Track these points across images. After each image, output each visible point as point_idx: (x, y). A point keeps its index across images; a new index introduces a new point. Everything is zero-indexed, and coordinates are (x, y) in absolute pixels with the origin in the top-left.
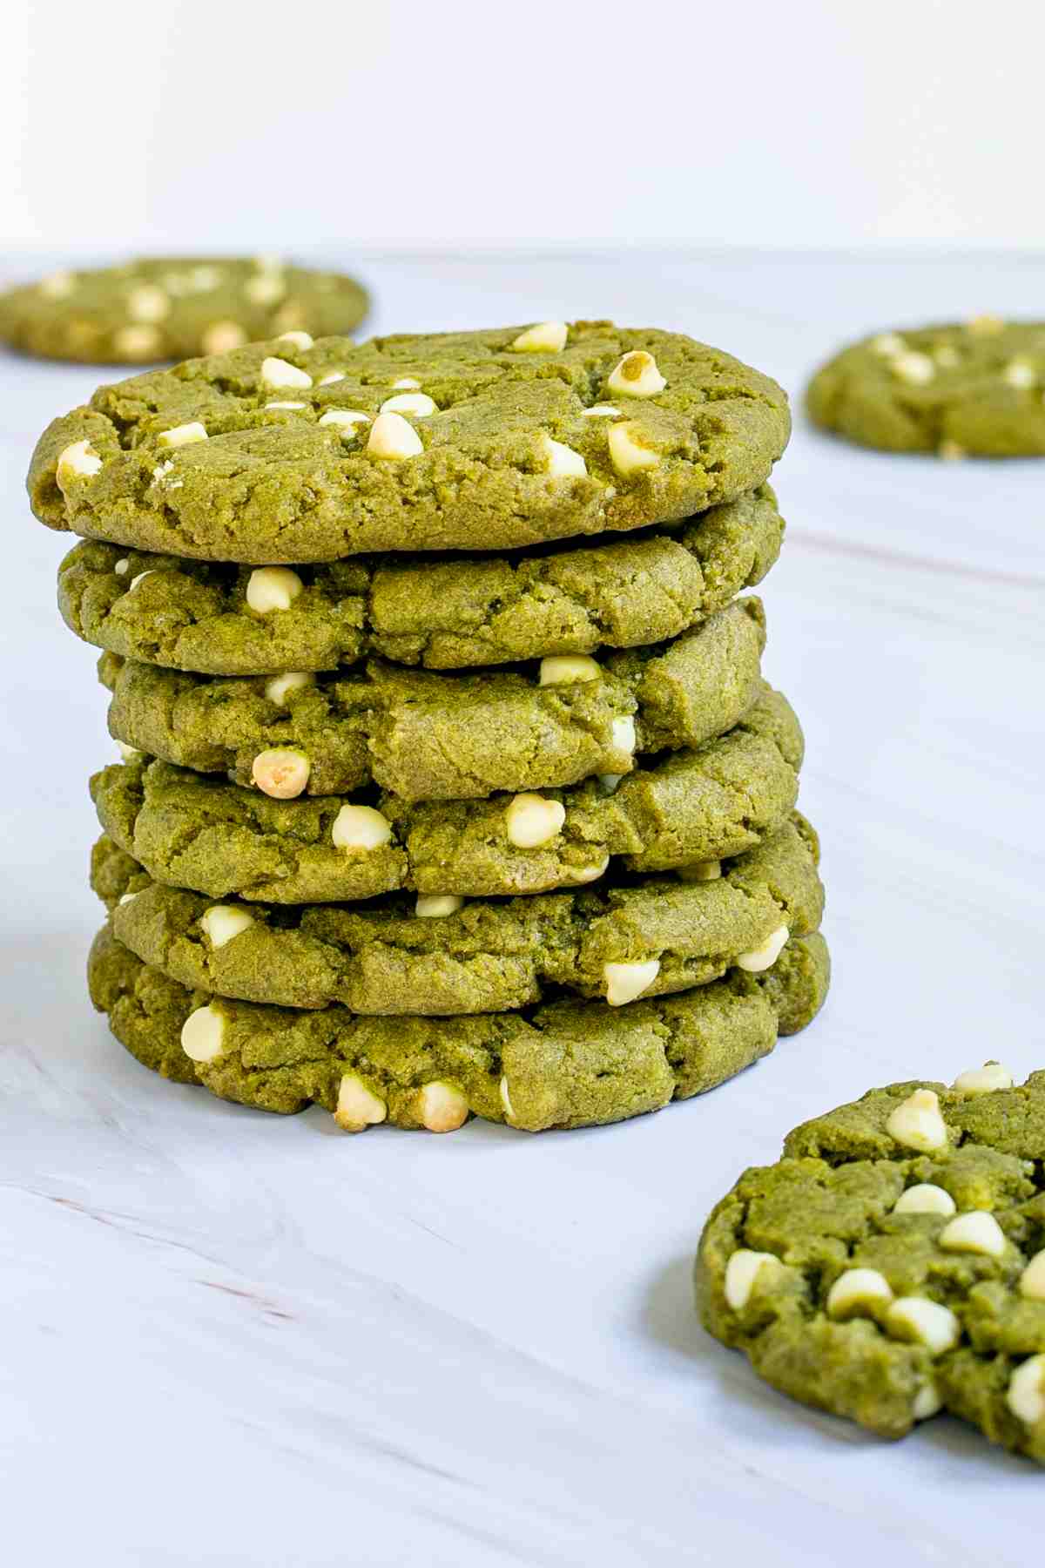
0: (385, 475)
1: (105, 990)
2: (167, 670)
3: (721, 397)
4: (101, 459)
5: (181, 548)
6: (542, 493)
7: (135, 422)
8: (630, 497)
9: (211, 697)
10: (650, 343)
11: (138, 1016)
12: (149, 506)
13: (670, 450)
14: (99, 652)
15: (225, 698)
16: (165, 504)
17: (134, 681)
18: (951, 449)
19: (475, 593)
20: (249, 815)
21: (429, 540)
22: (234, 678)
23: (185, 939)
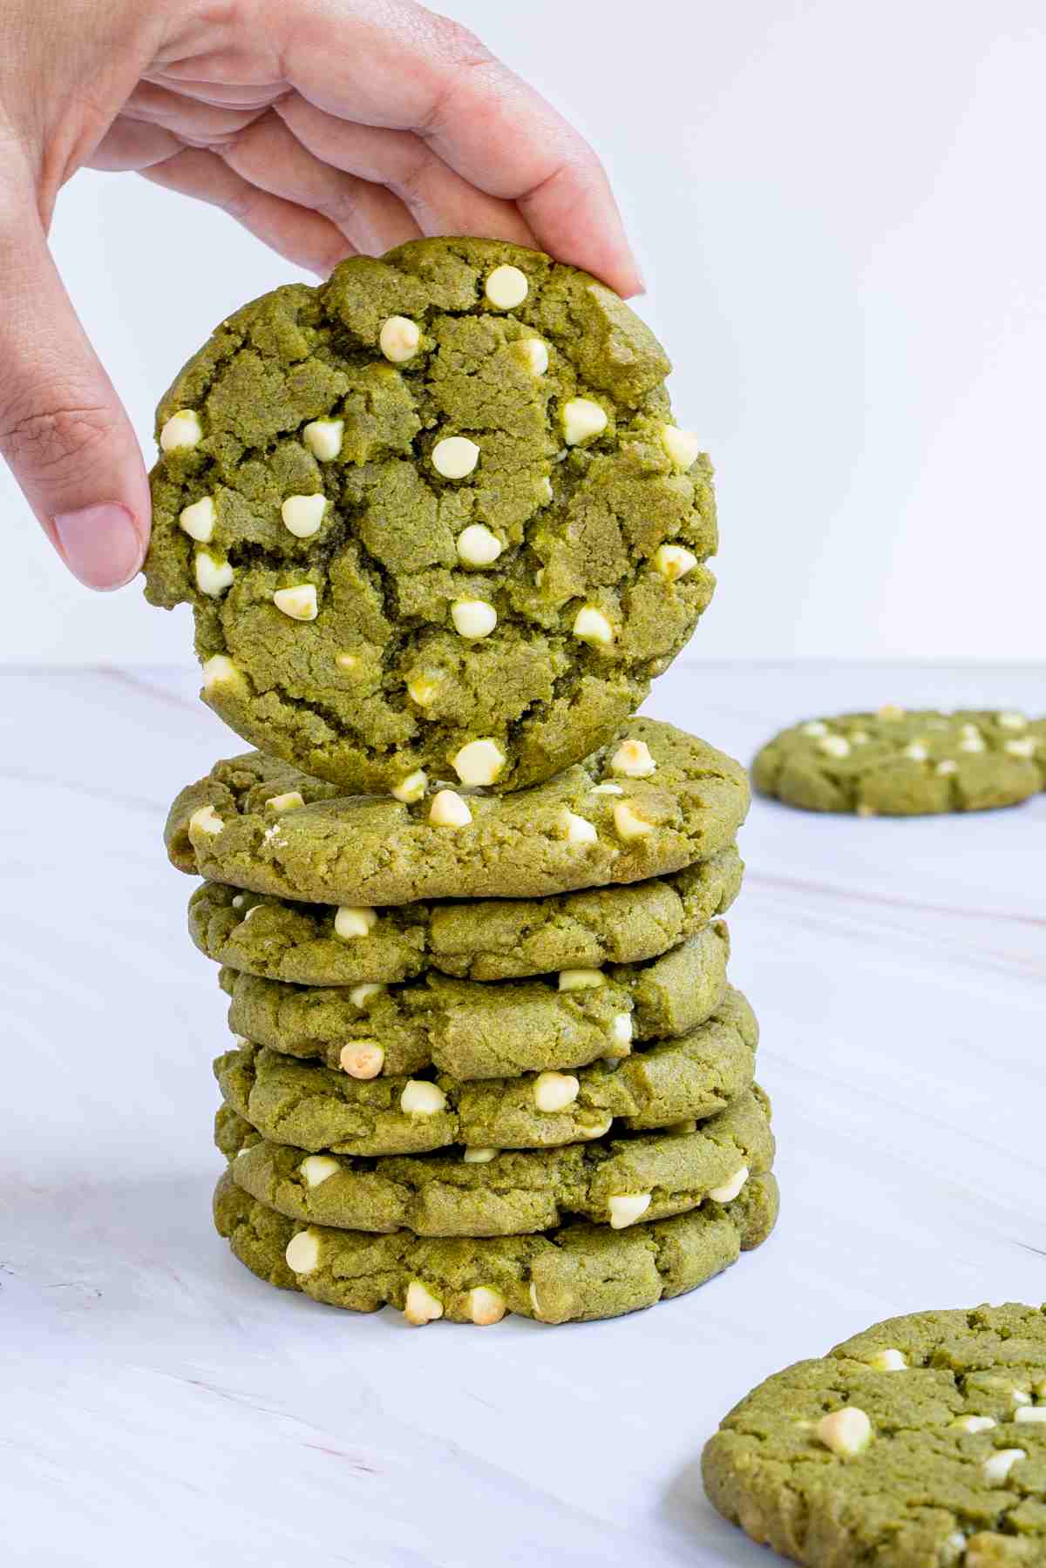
0: (444, 839)
1: (227, 1218)
2: (274, 982)
3: (698, 776)
4: (223, 820)
5: (287, 893)
6: (564, 855)
7: (247, 789)
8: (630, 859)
9: (308, 1001)
10: (642, 730)
11: (253, 1239)
12: (261, 859)
13: (660, 822)
14: (219, 966)
15: (318, 1003)
16: (274, 858)
17: (248, 989)
18: (864, 809)
19: (510, 922)
20: (337, 1089)
21: (477, 890)
22: (325, 988)
23: (289, 1183)
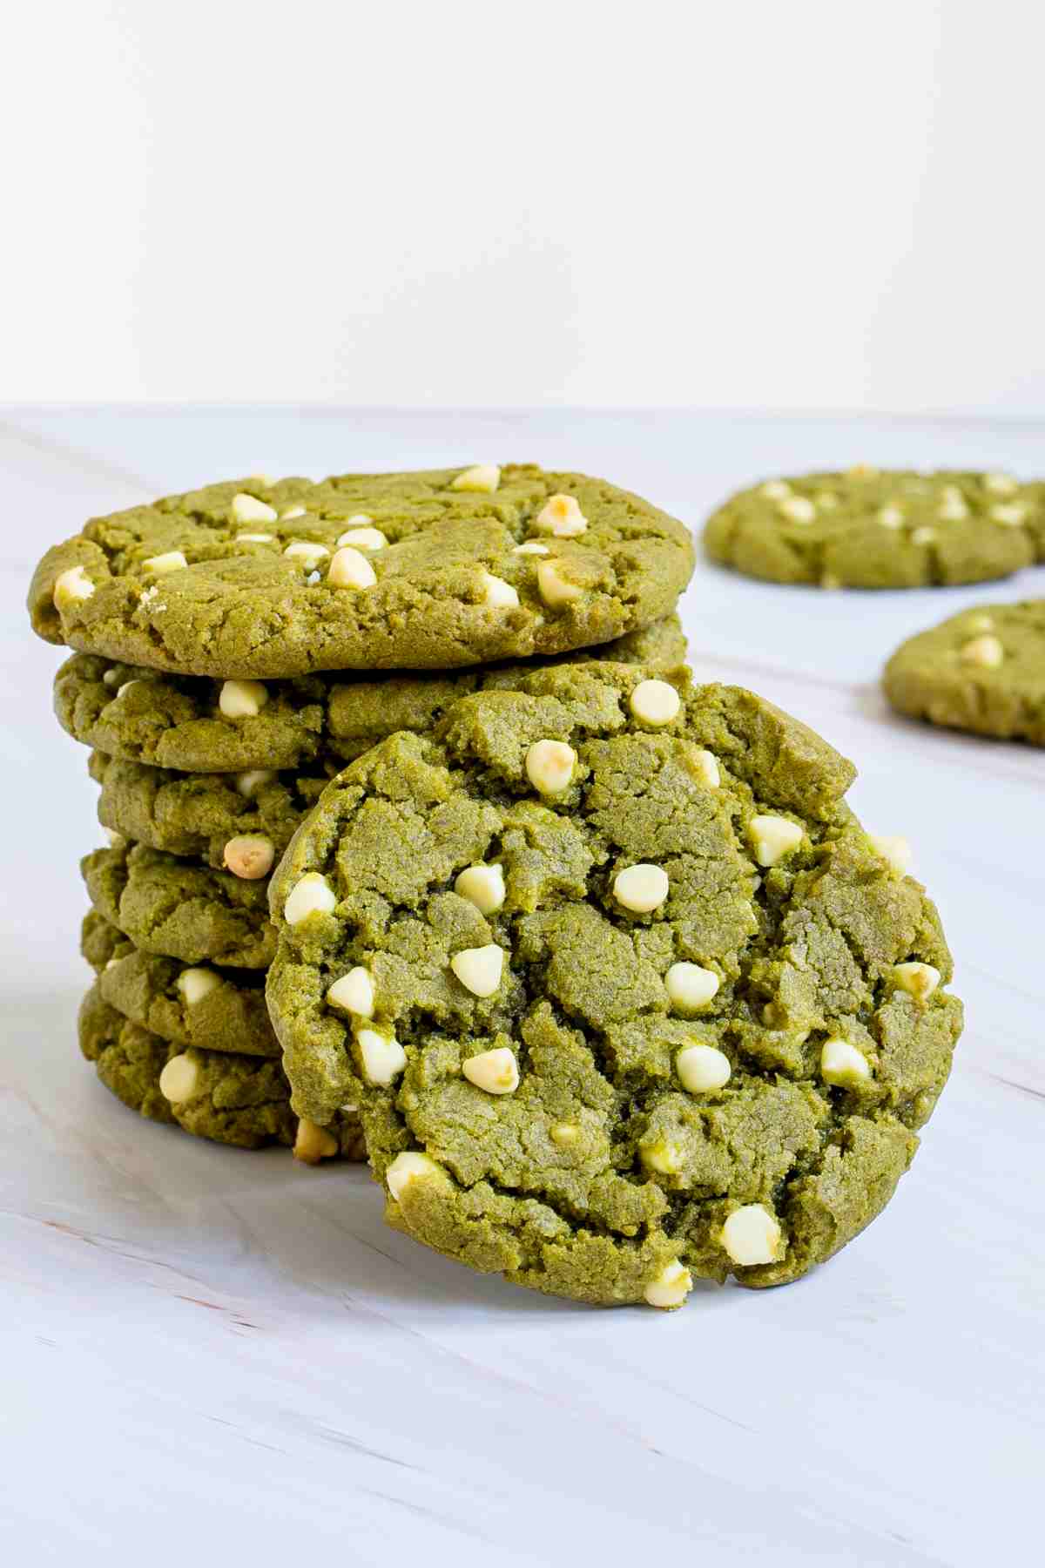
0: (344, 603)
1: (95, 1037)
2: (150, 767)
3: (635, 536)
4: (94, 583)
5: (161, 662)
6: (481, 622)
7: (122, 549)
8: (556, 625)
9: (188, 791)
10: (572, 486)
11: (122, 1064)
12: (136, 626)
13: (591, 585)
14: (88, 751)
15: (200, 792)
16: (151, 626)
17: (120, 776)
18: (831, 580)
19: (418, 702)
20: (220, 892)
21: (382, 660)
22: (208, 775)
23: (163, 998)
